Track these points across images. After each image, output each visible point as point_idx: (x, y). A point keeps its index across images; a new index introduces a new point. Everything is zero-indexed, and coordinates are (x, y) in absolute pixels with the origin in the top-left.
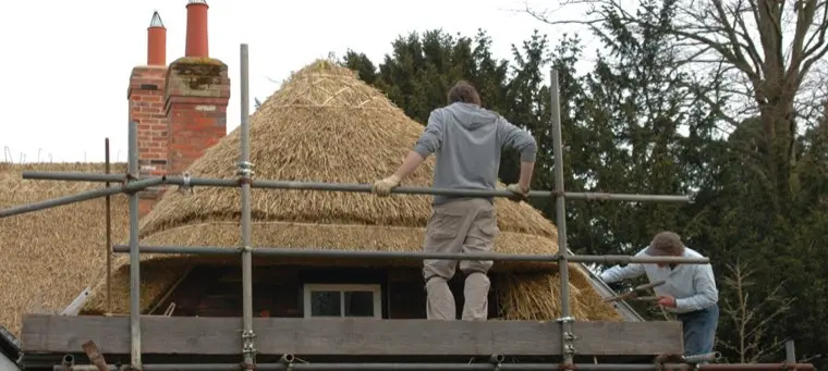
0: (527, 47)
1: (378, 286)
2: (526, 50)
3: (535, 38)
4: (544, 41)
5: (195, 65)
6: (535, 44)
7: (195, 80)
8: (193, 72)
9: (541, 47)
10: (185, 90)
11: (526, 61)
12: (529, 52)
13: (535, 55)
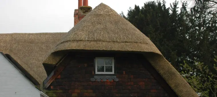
0: (173, 4)
1: (113, 58)
2: (173, 5)
3: (176, 2)
4: (177, 3)
5: (84, 8)
6: (175, 4)
7: (84, 11)
8: (84, 9)
9: (177, 4)
10: (82, 14)
11: (173, 7)
12: (174, 5)
13: (175, 6)
